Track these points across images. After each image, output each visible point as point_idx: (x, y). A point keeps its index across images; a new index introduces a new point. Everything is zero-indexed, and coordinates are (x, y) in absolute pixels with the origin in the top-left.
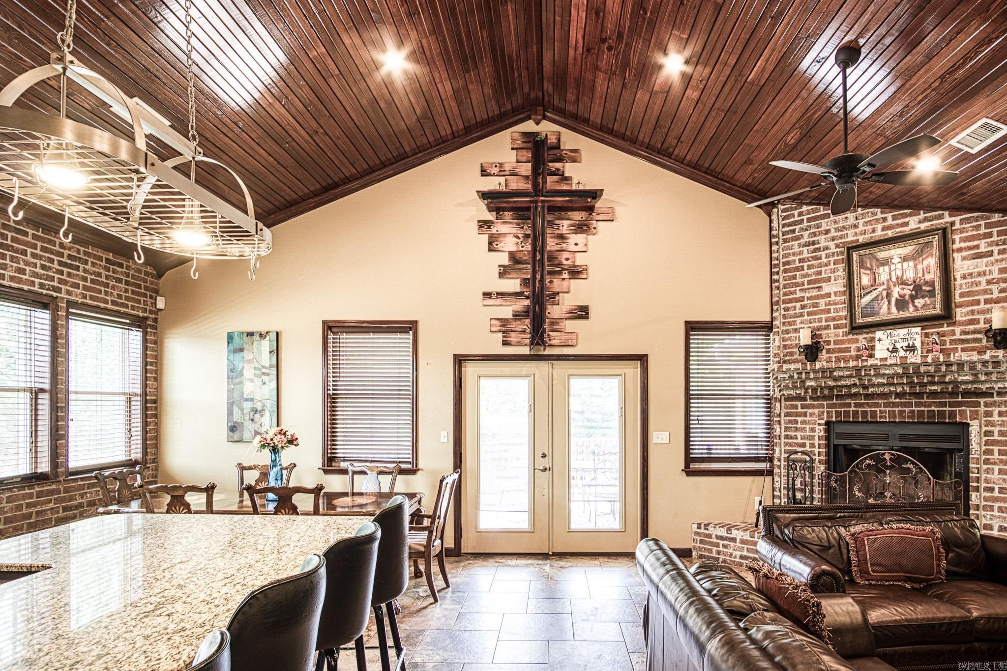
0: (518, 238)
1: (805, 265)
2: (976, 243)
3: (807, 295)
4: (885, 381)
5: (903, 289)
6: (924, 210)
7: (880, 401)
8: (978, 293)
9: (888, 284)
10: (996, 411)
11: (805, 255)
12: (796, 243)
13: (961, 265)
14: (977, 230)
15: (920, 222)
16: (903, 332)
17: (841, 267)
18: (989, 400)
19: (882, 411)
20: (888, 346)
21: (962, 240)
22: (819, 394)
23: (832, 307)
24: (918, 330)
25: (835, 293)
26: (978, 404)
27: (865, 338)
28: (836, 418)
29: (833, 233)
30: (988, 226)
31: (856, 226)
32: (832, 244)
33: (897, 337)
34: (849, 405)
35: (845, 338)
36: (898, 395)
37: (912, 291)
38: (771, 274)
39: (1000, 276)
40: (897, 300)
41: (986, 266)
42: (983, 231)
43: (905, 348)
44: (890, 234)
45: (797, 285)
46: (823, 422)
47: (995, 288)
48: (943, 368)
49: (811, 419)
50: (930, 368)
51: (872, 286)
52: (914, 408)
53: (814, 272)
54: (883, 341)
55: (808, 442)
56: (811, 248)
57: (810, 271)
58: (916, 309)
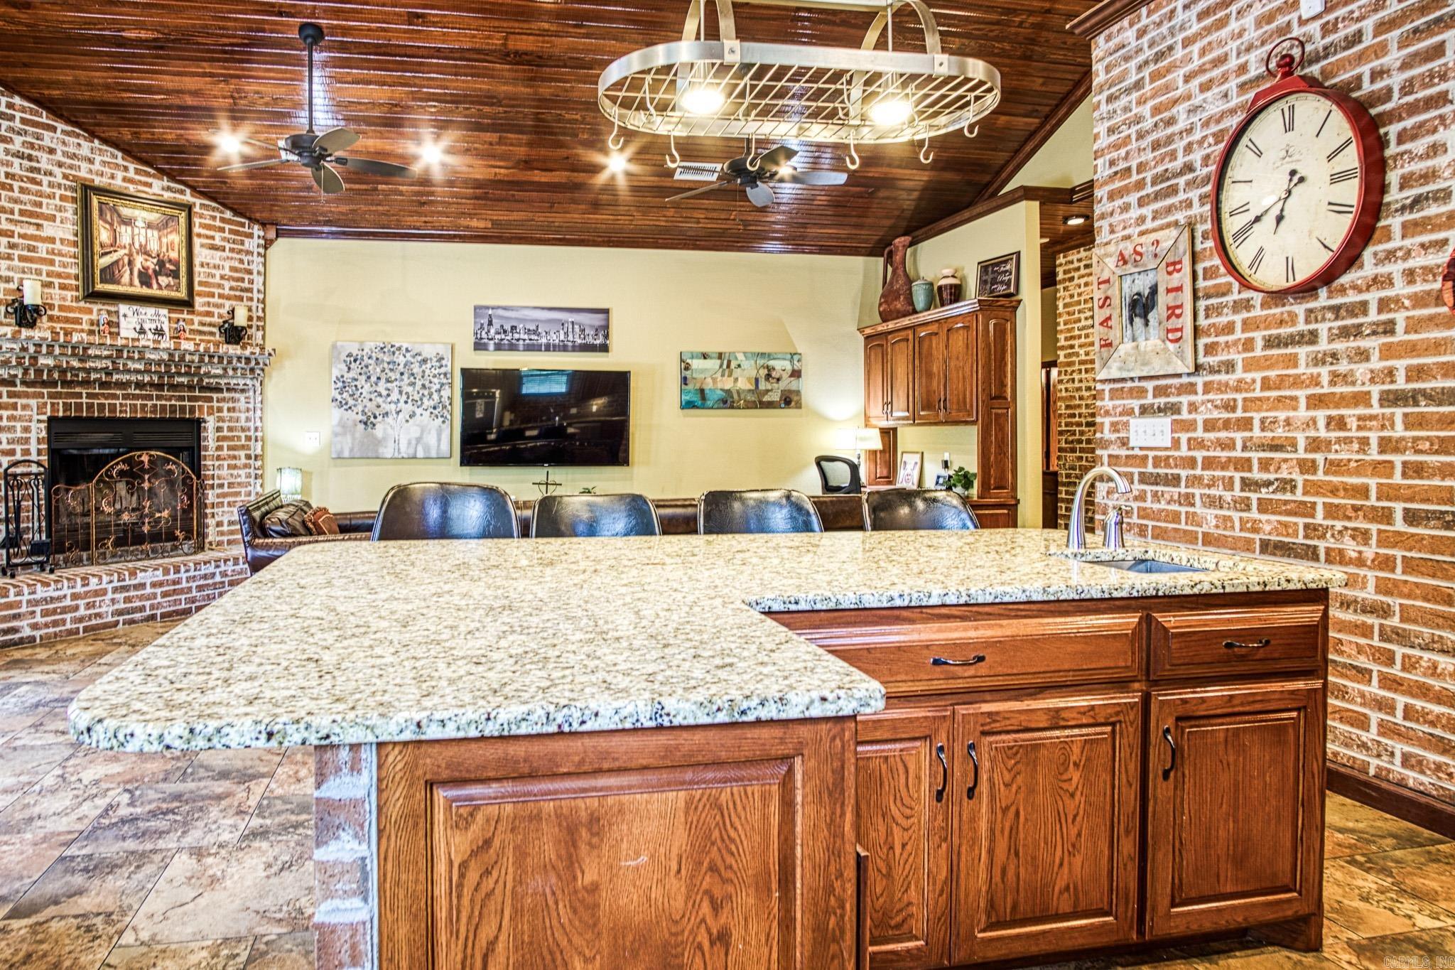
1: (16, 185)
2: (212, 233)
3: (18, 230)
5: (147, 260)
6: (169, 177)
7: (118, 392)
8: (213, 285)
9: (130, 250)
10: (226, 407)
11: (16, 170)
13: (201, 254)
14: (213, 221)
15: (164, 189)
16: (150, 311)
17: (71, 207)
18: (220, 395)
19: (124, 406)
20: (134, 325)
21: (202, 226)
22: (45, 377)
23: (57, 259)
24: (165, 311)
25: (62, 241)
26: (211, 400)
28: (64, 411)
29: (59, 156)
30: (223, 220)
31: (91, 161)
32: (57, 170)
33: (144, 316)
34: (79, 395)
35: (74, 304)
36: (139, 385)
37: (156, 265)
39: (231, 274)
40: (140, 273)
41: (220, 260)
42: (218, 223)
43: (153, 331)
44: (131, 189)
46: (44, 417)
49: (23, 413)
51: (112, 245)
52: (155, 402)
53: (30, 201)
54: (131, 320)
55: (18, 448)
56: (26, 163)
57: (24, 197)
58: (160, 287)
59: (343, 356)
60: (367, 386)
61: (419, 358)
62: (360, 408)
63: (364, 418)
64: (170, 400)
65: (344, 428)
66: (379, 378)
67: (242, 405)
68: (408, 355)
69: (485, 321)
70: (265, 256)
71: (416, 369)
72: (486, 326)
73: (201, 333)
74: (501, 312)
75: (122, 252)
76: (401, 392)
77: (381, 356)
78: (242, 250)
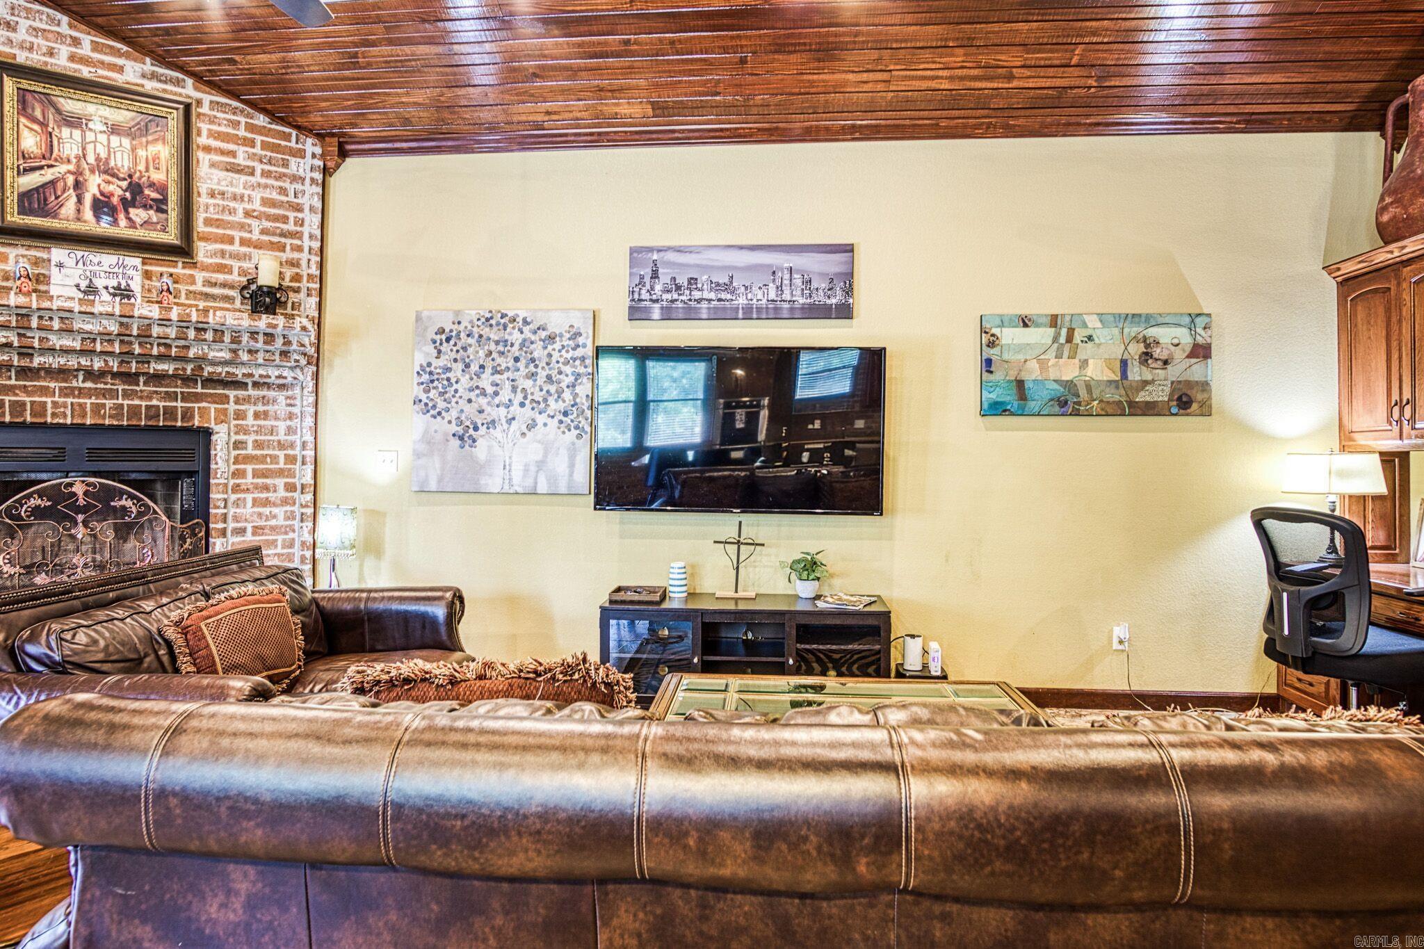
2: (231, 147)
4: (77, 345)
5: (109, 182)
6: (153, 58)
7: (52, 385)
8: (231, 225)
9: (78, 165)
10: (251, 410)
13: (208, 176)
14: (234, 128)
15: (143, 76)
16: (108, 259)
18: (241, 393)
19: (57, 404)
20: (77, 281)
21: (211, 134)
24: (137, 262)
26: (226, 399)
27: (23, 256)
30: (251, 128)
33: (97, 268)
36: (90, 374)
37: (125, 191)
39: (263, 209)
40: (96, 201)
41: (244, 188)
42: (242, 132)
43: (112, 291)
44: (85, 72)
47: (254, 223)
48: (192, 334)
50: (168, 330)
51: (44, 158)
52: (120, 401)
58: (132, 224)
59: (431, 334)
60: (465, 380)
61: (543, 334)
62: (454, 414)
63: (460, 430)
64: (150, 398)
65: (429, 443)
66: (482, 367)
67: (281, 407)
68: (526, 329)
69: (647, 272)
70: (324, 185)
71: (538, 352)
72: (647, 280)
73: (207, 296)
74: (671, 256)
75: (63, 168)
76: (514, 389)
77: (486, 331)
78: (285, 175)
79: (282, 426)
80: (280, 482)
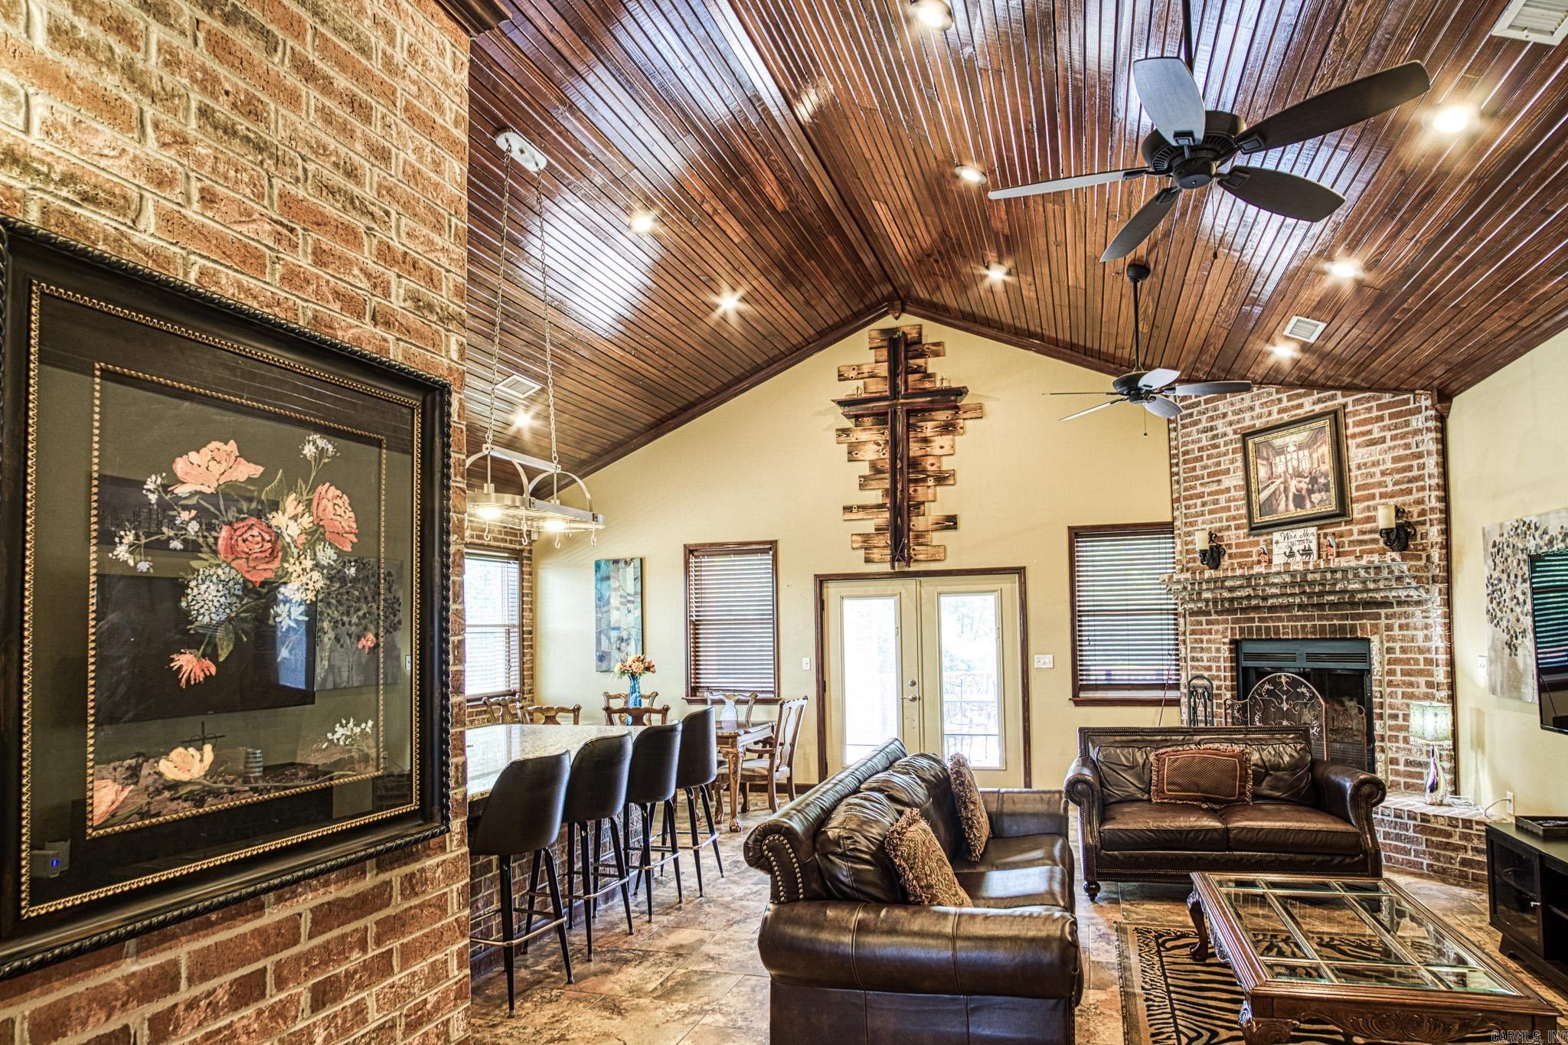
0: (878, 444)
1: (1205, 454)
2: (1368, 427)
3: (1207, 490)
4: (1279, 591)
5: (1300, 482)
6: (1317, 389)
7: (1281, 615)
8: (1373, 485)
9: (1285, 476)
10: (1396, 623)
11: (1204, 443)
12: (1194, 429)
13: (1357, 454)
14: (1370, 413)
15: (1314, 403)
16: (1299, 533)
17: (1239, 456)
18: (1389, 611)
19: (1285, 626)
20: (1285, 550)
21: (1356, 424)
22: (1220, 607)
23: (1232, 504)
24: (1313, 530)
25: (1234, 487)
26: (1378, 616)
27: (1265, 540)
28: (1240, 635)
29: (1230, 417)
30: (1380, 407)
31: (1252, 409)
32: (1229, 430)
33: (1294, 539)
34: (1252, 620)
35: (1245, 540)
37: (1308, 484)
38: (1171, 465)
39: (1393, 466)
40: (1295, 496)
41: (1380, 454)
42: (1375, 413)
43: (1301, 552)
44: (1286, 417)
45: (1197, 478)
46: (1227, 640)
47: (1388, 479)
48: (1329, 576)
49: (1216, 637)
50: (1315, 575)
51: (1269, 479)
52: (1316, 622)
53: (1213, 463)
54: (1281, 543)
55: (1214, 665)
56: (1210, 434)
57: (1210, 462)
58: (1312, 505)
59: (1490, 548)
62: (1505, 623)
63: (1509, 639)
65: (1495, 650)
67: (1418, 620)
68: (1537, 532)
70: (1443, 428)
73: (1361, 543)
75: (1278, 482)
78: (1408, 433)
79: (1420, 634)
80: (1422, 680)
